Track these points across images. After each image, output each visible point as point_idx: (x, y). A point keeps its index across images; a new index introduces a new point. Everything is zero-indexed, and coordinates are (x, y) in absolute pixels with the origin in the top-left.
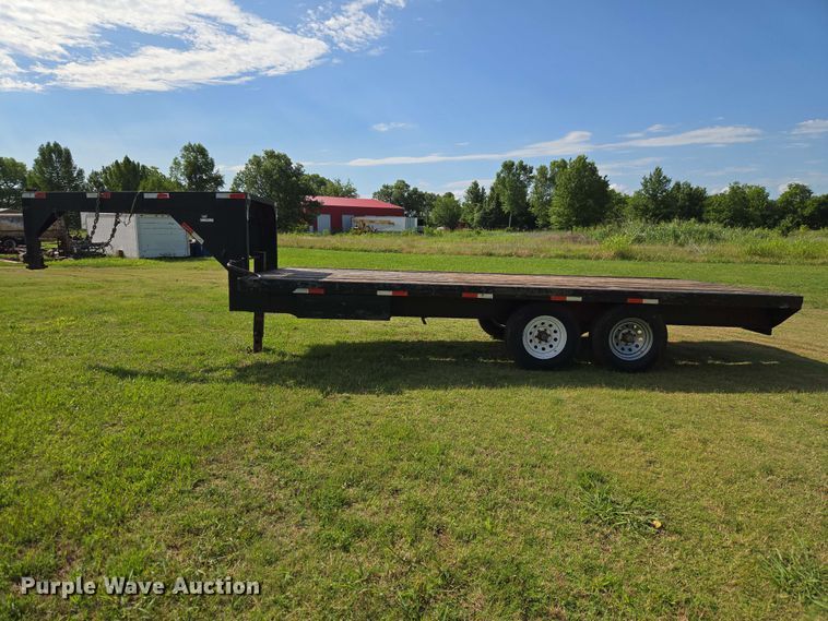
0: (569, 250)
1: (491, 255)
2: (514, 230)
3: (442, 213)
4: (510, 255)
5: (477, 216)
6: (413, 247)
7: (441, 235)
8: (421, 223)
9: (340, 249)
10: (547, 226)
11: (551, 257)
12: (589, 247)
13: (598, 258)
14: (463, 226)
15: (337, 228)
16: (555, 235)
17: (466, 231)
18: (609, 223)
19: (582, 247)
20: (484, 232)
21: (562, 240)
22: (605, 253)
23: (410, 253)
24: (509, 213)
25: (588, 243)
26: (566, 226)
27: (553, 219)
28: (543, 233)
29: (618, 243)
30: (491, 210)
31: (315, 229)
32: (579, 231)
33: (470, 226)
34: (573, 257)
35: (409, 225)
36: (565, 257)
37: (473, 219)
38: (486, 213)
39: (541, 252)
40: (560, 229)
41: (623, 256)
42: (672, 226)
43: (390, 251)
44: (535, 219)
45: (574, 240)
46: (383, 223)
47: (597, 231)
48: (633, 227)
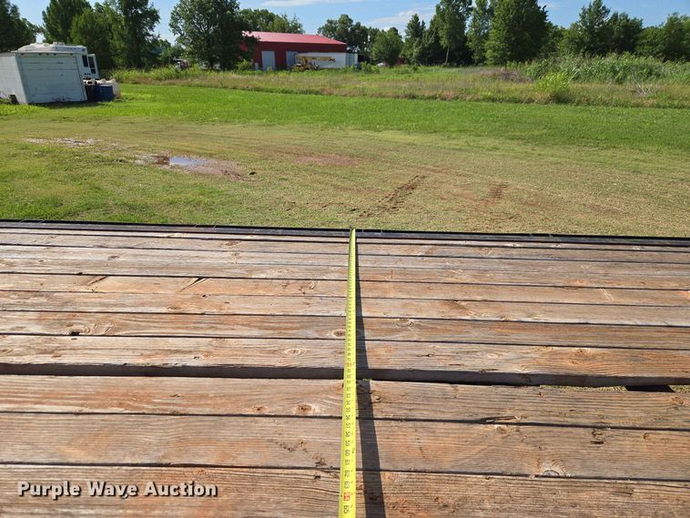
0: (499, 92)
1: (414, 97)
2: (451, 66)
3: (382, 48)
4: (434, 98)
5: (416, 51)
6: (337, 87)
7: (378, 72)
8: (361, 59)
9: (262, 90)
10: (482, 60)
11: (478, 100)
12: (522, 86)
13: (530, 101)
14: (403, 61)
15: (281, 65)
16: (488, 71)
17: (404, 67)
18: (546, 57)
19: (514, 86)
20: (421, 68)
21: (495, 77)
22: (538, 96)
23: (330, 94)
24: (447, 47)
25: (521, 80)
26: (500, 61)
27: (489, 54)
28: (478, 68)
29: (554, 83)
30: (430, 45)
31: (261, 67)
32: (512, 67)
33: (409, 63)
34: (501, 100)
35: (349, 62)
36: (494, 100)
37: (412, 54)
38: (424, 48)
39: (469, 94)
40: (495, 64)
41: (560, 99)
42: (610, 59)
43: (311, 92)
44: (472, 53)
45: (507, 77)
46: (324, 59)
47: (533, 66)
48: (569, 62)
